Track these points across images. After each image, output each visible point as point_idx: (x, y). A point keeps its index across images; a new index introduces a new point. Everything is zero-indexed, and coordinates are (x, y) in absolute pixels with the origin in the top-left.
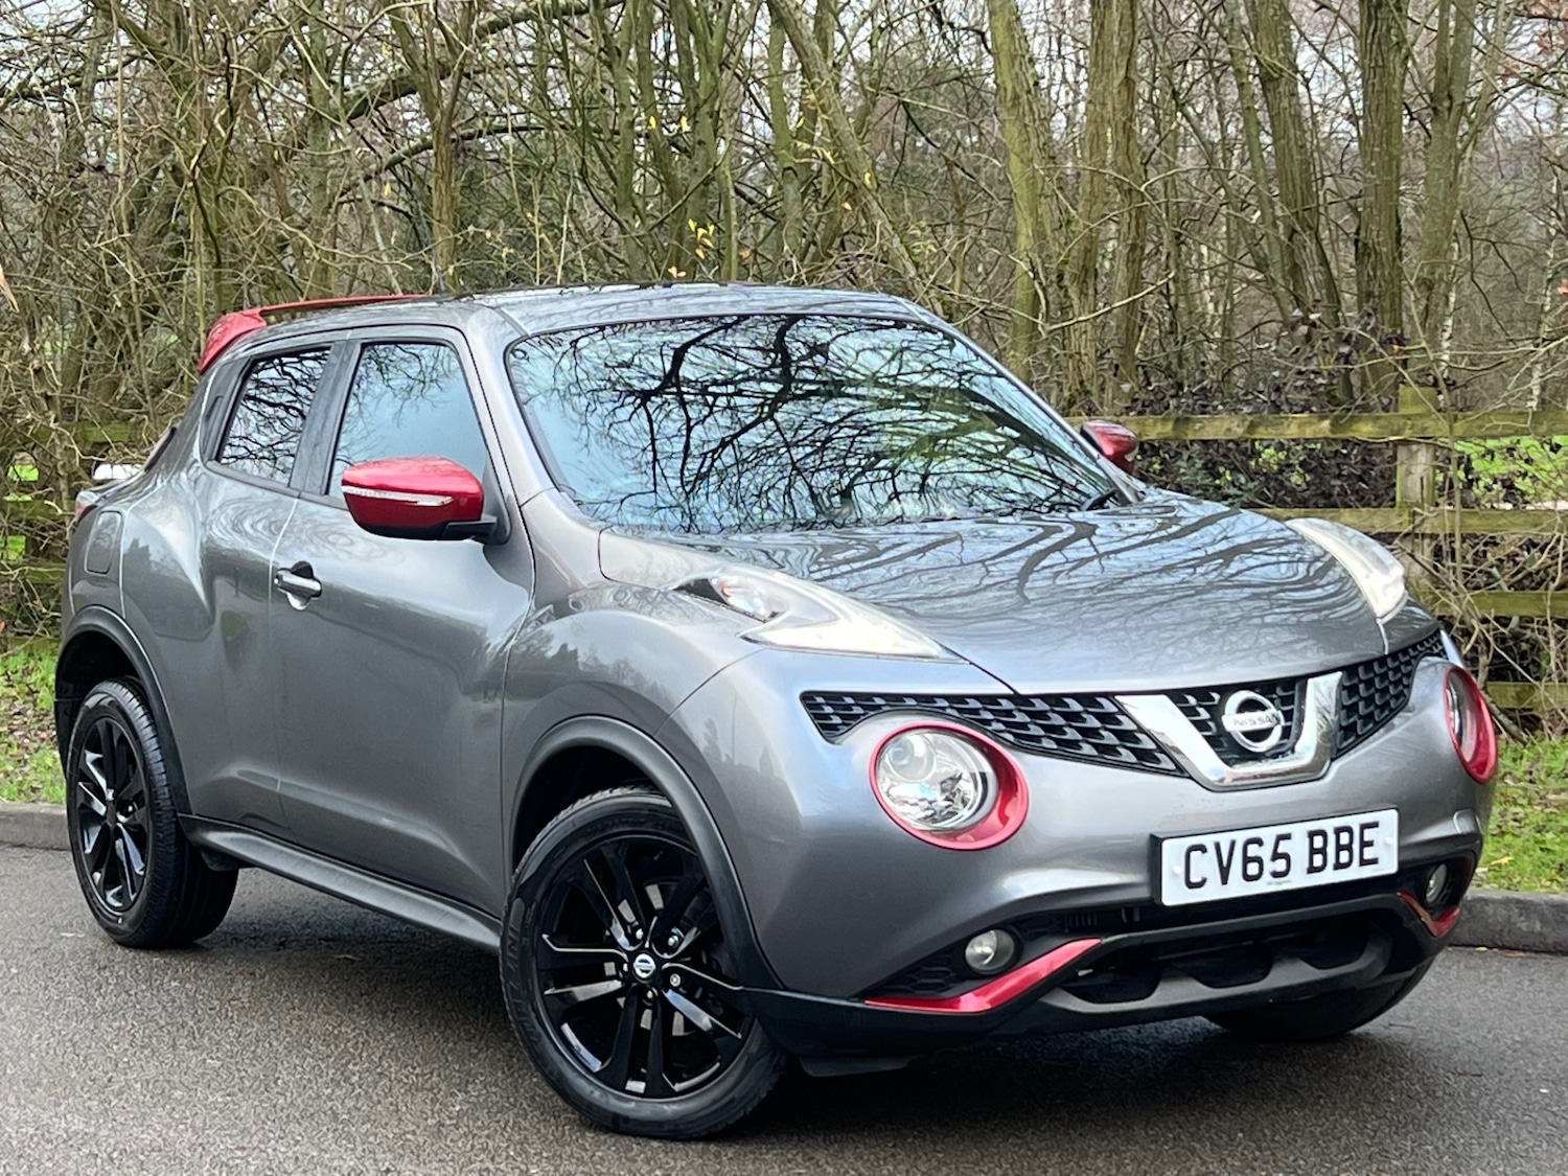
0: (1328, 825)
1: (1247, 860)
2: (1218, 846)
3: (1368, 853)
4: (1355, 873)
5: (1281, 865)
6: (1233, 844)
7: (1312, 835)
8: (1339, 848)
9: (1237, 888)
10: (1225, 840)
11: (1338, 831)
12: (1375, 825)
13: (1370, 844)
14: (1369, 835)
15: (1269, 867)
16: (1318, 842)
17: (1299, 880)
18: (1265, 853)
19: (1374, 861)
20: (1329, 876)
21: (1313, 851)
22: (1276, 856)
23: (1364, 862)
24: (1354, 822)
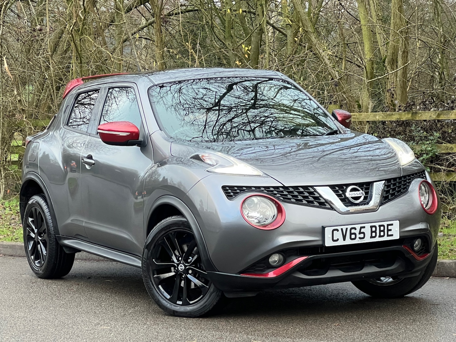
0: (377, 224)
1: (351, 234)
2: (342, 229)
3: (390, 233)
4: (386, 238)
5: (362, 236)
6: (347, 229)
7: (371, 227)
8: (380, 231)
9: (348, 242)
10: (344, 228)
11: (380, 226)
12: (392, 225)
13: (391, 230)
14: (390, 227)
15: (358, 236)
16: (374, 229)
17: (368, 240)
18: (357, 232)
19: (392, 235)
20: (377, 239)
21: (372, 232)
22: (360, 233)
23: (388, 235)
24: (385, 224)
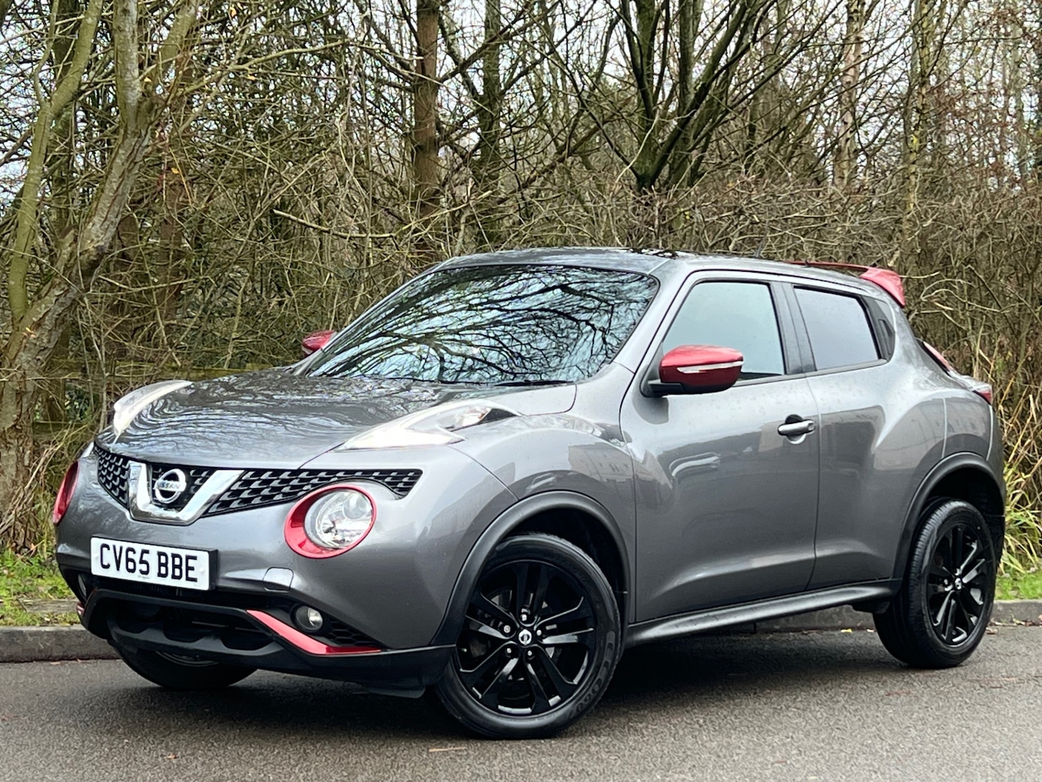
0: (169, 551)
1: (128, 560)
2: (114, 547)
3: (191, 574)
4: (183, 583)
5: (144, 567)
6: (121, 548)
7: (160, 554)
8: (174, 566)
9: (123, 575)
10: (119, 545)
11: (174, 556)
12: (195, 558)
13: (192, 569)
14: (191, 563)
15: (139, 567)
16: (163, 559)
17: (153, 578)
18: (137, 557)
19: (194, 580)
20: (168, 582)
21: (160, 565)
22: (142, 562)
23: (187, 579)
24: (183, 553)
